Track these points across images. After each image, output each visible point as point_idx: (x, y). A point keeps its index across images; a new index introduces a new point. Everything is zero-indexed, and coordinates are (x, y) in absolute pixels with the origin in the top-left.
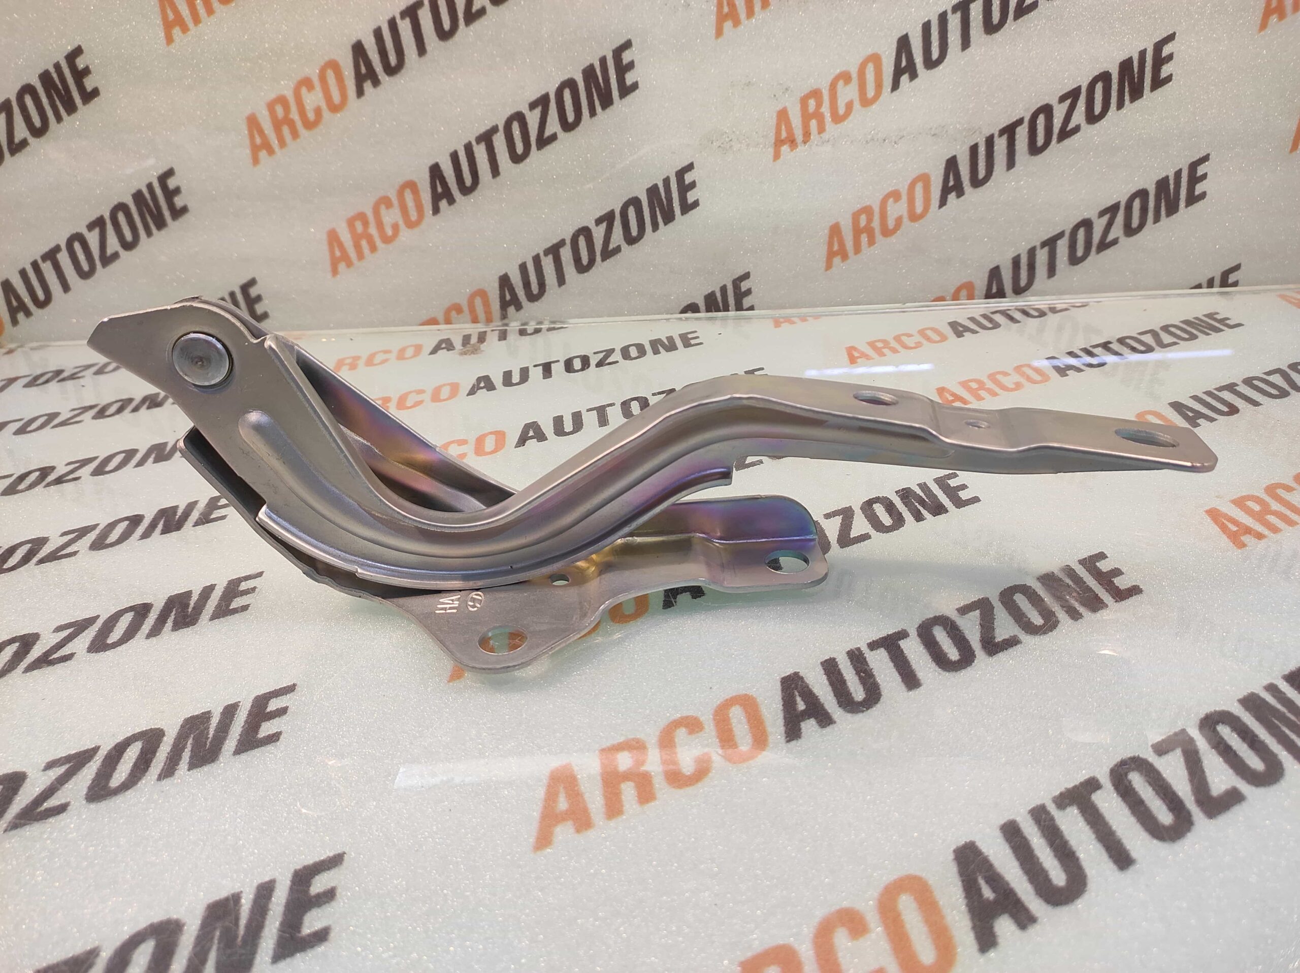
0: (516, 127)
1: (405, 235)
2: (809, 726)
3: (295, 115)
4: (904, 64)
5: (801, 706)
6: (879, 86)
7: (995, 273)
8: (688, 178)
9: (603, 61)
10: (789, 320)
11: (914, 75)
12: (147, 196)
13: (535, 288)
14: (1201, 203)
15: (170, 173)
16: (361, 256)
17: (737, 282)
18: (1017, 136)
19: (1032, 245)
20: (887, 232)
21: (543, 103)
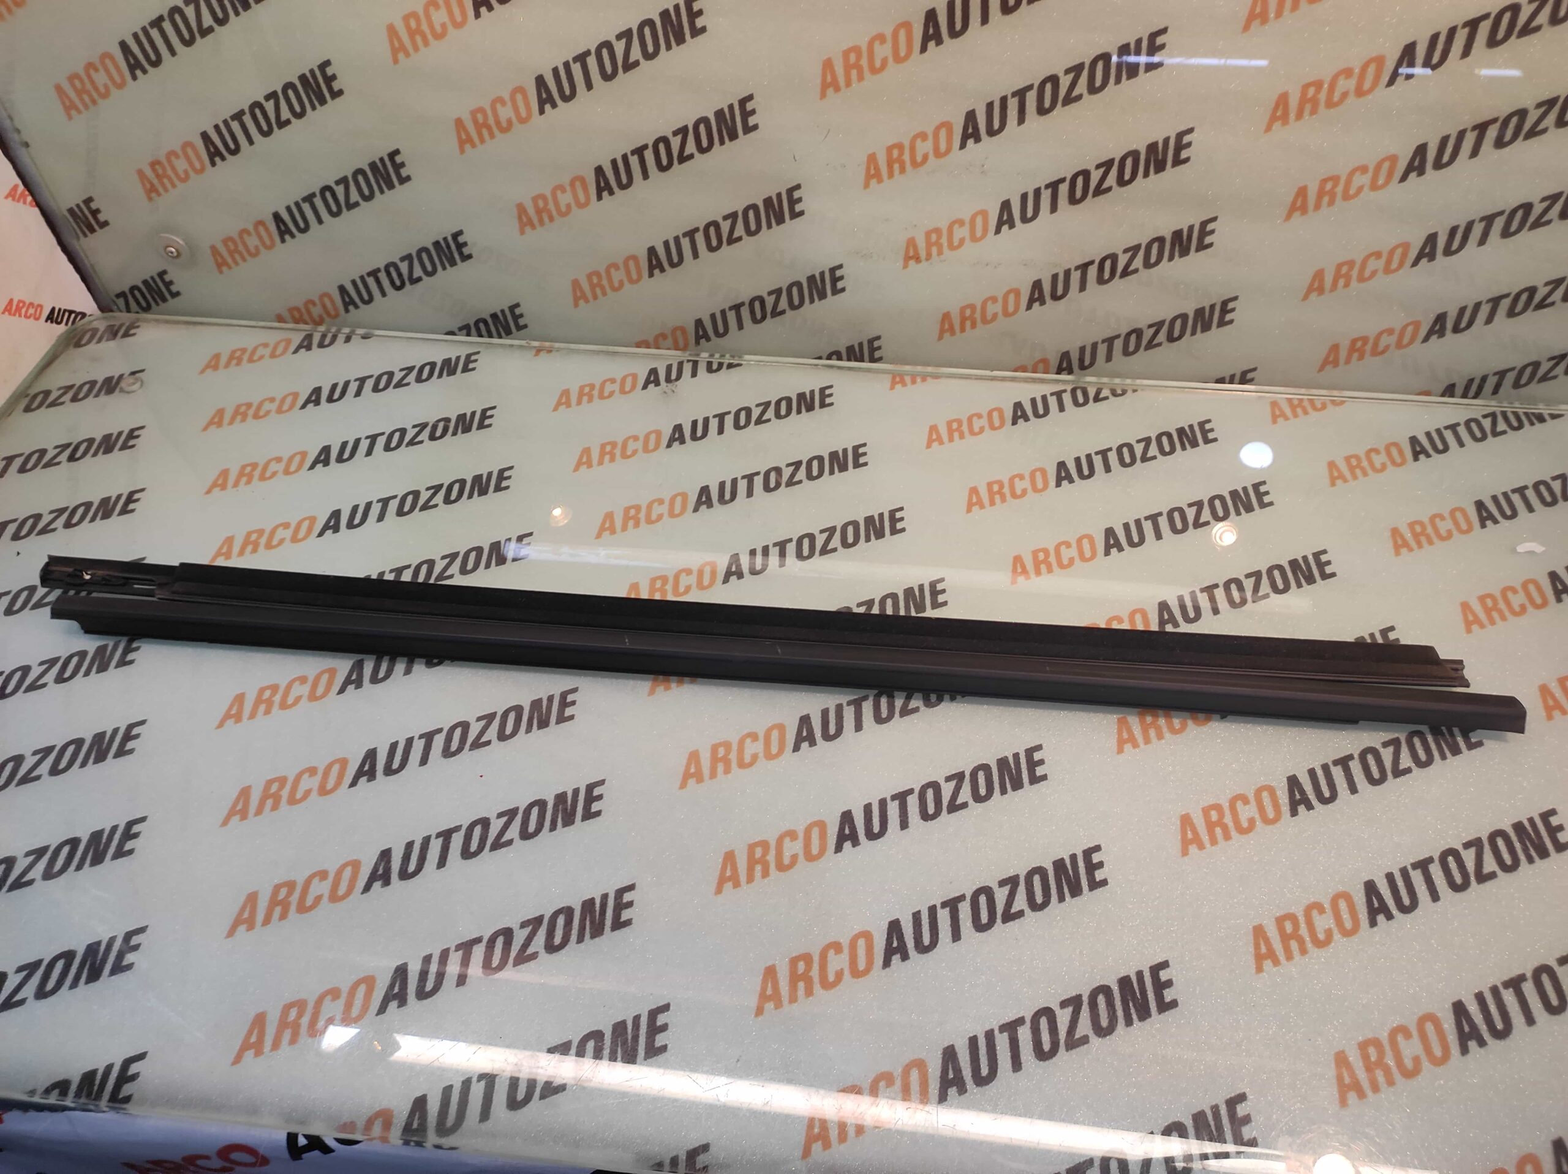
0: (712, 230)
1: (628, 286)
3: (551, 206)
4: (1005, 218)
6: (985, 231)
7: (1065, 356)
8: (838, 273)
9: (779, 195)
11: (1012, 226)
12: (444, 245)
13: (721, 330)
14: (1229, 326)
15: (460, 233)
16: (595, 297)
17: (871, 342)
18: (1089, 271)
19: (1095, 340)
20: (985, 321)
21: (733, 216)
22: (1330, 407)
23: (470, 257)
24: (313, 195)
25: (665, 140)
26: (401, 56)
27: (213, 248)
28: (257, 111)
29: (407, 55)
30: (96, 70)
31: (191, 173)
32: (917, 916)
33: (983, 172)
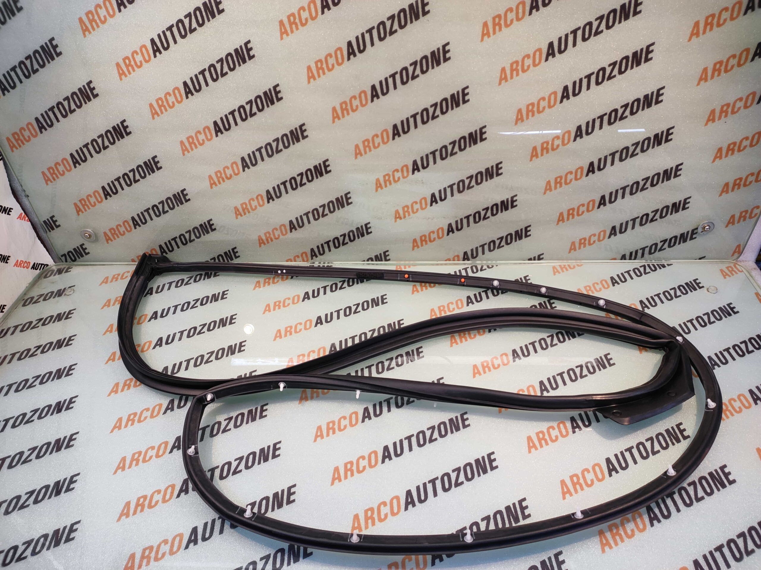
0: (315, 212)
1: (282, 237)
3: (249, 207)
4: (433, 200)
5: (366, 415)
7: (465, 253)
9: (342, 197)
11: (437, 203)
12: (204, 225)
13: (322, 252)
14: (530, 237)
15: (211, 220)
16: (268, 243)
17: (385, 253)
18: (470, 219)
19: (477, 246)
20: (430, 241)
21: (323, 206)
22: (576, 267)
23: (215, 229)
24: (149, 209)
25: (294, 178)
26: (186, 152)
27: (105, 233)
28: (126, 177)
29: (189, 152)
30: (60, 165)
31: (97, 203)
32: (418, 488)
33: (423, 183)
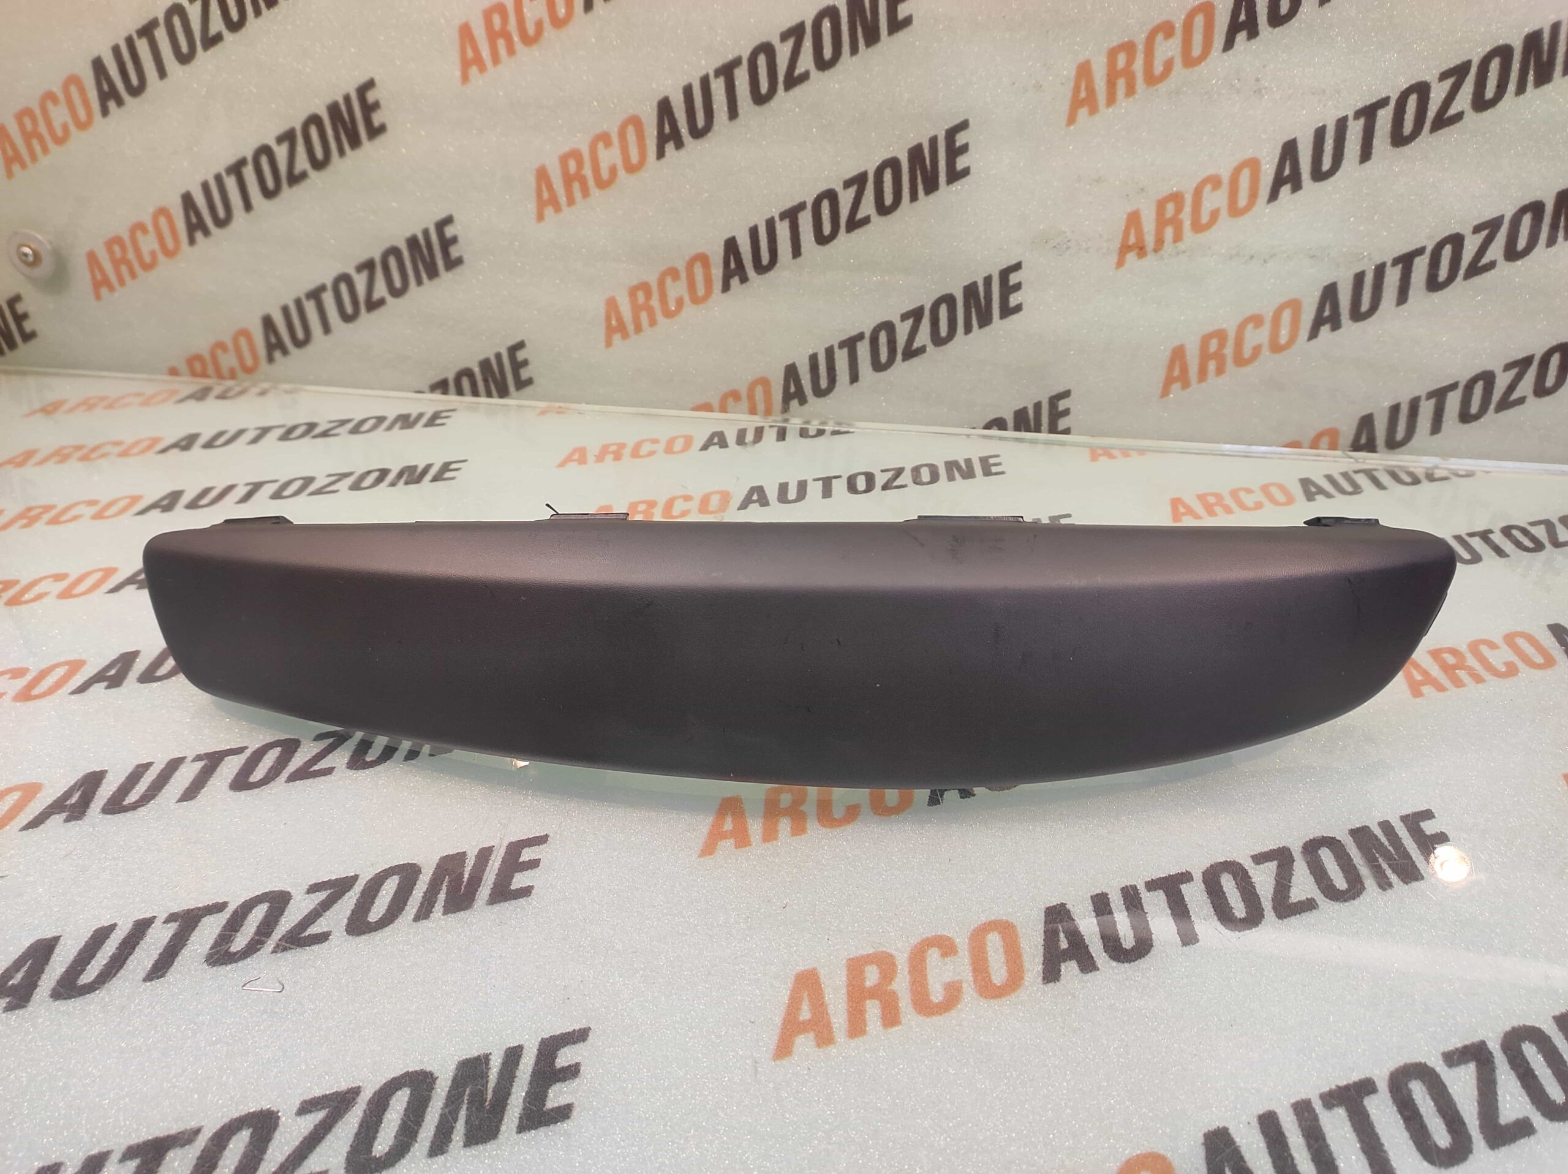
0: (825, 206)
1: (689, 309)
2: (1070, 969)
3: (588, 172)
4: (1287, 172)
5: (1064, 944)
6: (1253, 195)
7: (1367, 422)
8: (1014, 279)
9: (933, 141)
10: (1108, 453)
11: (1297, 186)
12: (422, 242)
13: (824, 383)
15: (449, 220)
16: (638, 329)
17: (1054, 400)
18: (1414, 268)
19: (1417, 394)
20: (1240, 361)
21: (859, 181)
23: (459, 262)
24: (243, 162)
25: (767, 49)
27: (92, 257)
28: (176, 21)
31: (72, 128)
33: (1258, 92)
